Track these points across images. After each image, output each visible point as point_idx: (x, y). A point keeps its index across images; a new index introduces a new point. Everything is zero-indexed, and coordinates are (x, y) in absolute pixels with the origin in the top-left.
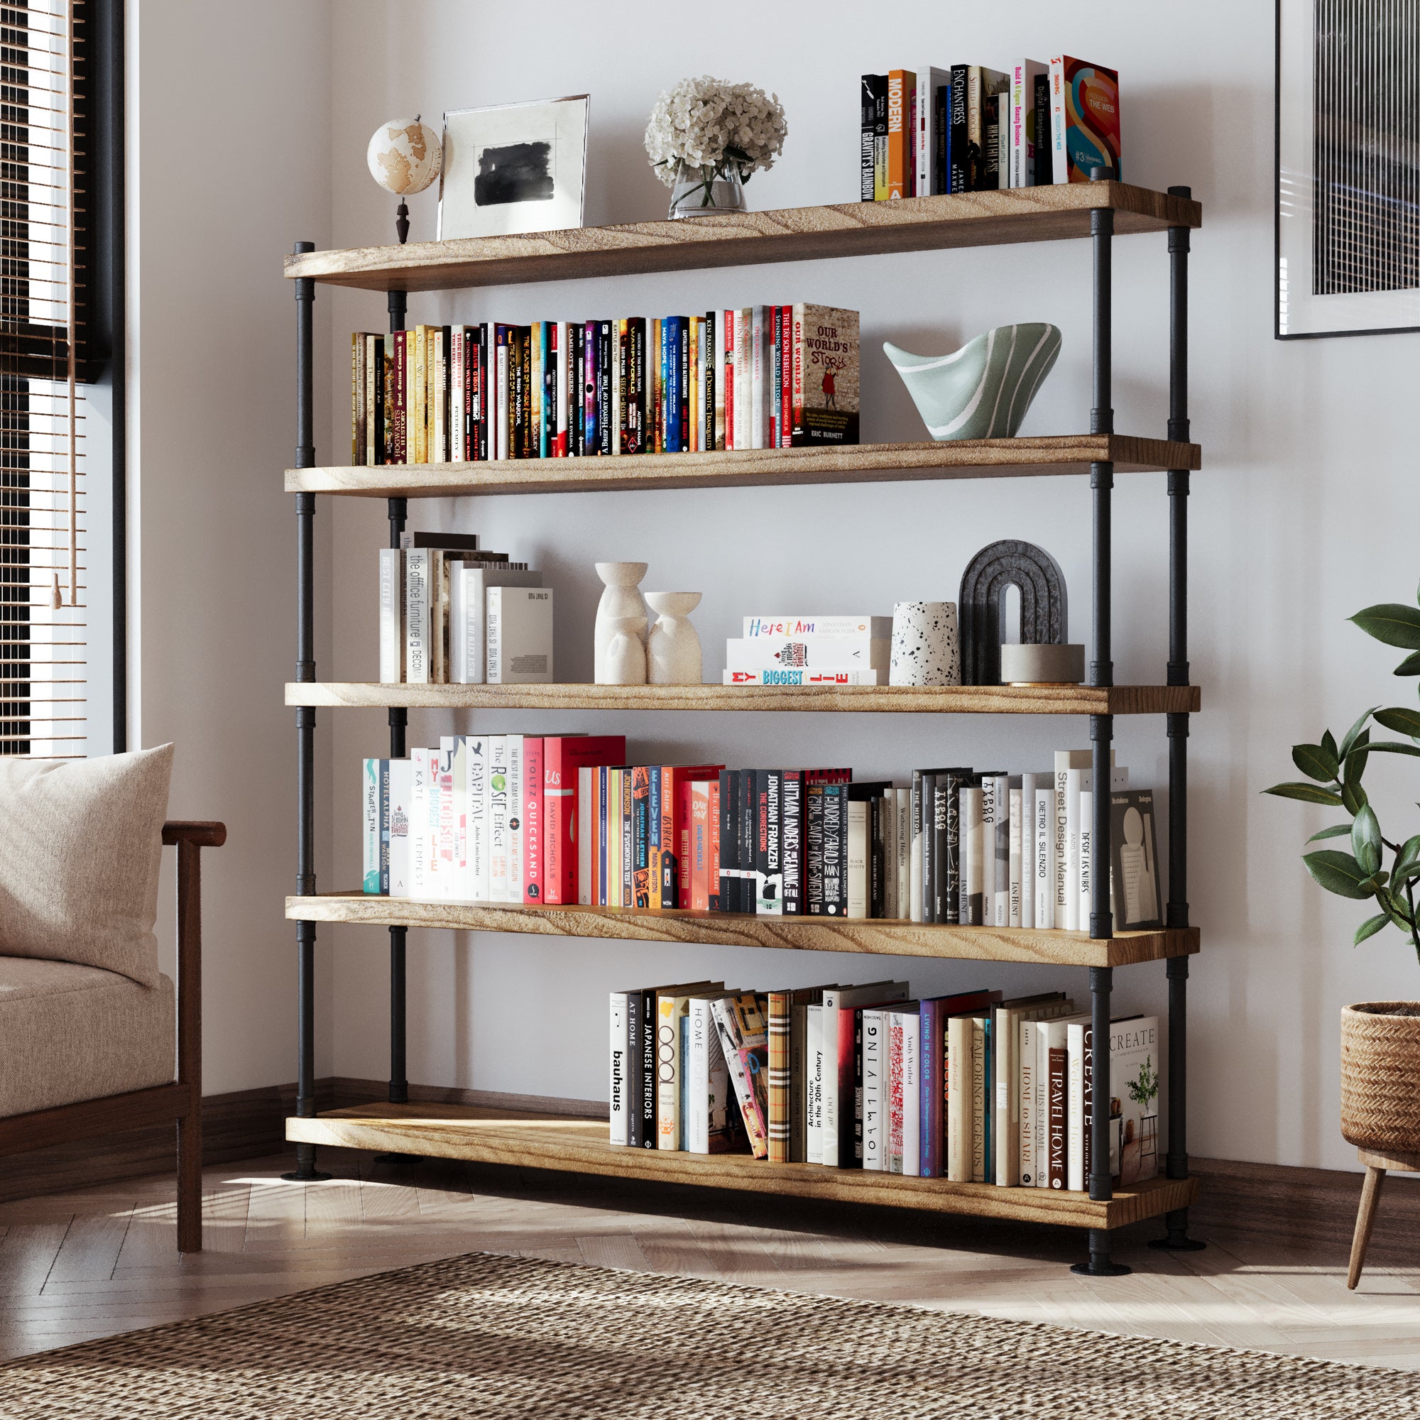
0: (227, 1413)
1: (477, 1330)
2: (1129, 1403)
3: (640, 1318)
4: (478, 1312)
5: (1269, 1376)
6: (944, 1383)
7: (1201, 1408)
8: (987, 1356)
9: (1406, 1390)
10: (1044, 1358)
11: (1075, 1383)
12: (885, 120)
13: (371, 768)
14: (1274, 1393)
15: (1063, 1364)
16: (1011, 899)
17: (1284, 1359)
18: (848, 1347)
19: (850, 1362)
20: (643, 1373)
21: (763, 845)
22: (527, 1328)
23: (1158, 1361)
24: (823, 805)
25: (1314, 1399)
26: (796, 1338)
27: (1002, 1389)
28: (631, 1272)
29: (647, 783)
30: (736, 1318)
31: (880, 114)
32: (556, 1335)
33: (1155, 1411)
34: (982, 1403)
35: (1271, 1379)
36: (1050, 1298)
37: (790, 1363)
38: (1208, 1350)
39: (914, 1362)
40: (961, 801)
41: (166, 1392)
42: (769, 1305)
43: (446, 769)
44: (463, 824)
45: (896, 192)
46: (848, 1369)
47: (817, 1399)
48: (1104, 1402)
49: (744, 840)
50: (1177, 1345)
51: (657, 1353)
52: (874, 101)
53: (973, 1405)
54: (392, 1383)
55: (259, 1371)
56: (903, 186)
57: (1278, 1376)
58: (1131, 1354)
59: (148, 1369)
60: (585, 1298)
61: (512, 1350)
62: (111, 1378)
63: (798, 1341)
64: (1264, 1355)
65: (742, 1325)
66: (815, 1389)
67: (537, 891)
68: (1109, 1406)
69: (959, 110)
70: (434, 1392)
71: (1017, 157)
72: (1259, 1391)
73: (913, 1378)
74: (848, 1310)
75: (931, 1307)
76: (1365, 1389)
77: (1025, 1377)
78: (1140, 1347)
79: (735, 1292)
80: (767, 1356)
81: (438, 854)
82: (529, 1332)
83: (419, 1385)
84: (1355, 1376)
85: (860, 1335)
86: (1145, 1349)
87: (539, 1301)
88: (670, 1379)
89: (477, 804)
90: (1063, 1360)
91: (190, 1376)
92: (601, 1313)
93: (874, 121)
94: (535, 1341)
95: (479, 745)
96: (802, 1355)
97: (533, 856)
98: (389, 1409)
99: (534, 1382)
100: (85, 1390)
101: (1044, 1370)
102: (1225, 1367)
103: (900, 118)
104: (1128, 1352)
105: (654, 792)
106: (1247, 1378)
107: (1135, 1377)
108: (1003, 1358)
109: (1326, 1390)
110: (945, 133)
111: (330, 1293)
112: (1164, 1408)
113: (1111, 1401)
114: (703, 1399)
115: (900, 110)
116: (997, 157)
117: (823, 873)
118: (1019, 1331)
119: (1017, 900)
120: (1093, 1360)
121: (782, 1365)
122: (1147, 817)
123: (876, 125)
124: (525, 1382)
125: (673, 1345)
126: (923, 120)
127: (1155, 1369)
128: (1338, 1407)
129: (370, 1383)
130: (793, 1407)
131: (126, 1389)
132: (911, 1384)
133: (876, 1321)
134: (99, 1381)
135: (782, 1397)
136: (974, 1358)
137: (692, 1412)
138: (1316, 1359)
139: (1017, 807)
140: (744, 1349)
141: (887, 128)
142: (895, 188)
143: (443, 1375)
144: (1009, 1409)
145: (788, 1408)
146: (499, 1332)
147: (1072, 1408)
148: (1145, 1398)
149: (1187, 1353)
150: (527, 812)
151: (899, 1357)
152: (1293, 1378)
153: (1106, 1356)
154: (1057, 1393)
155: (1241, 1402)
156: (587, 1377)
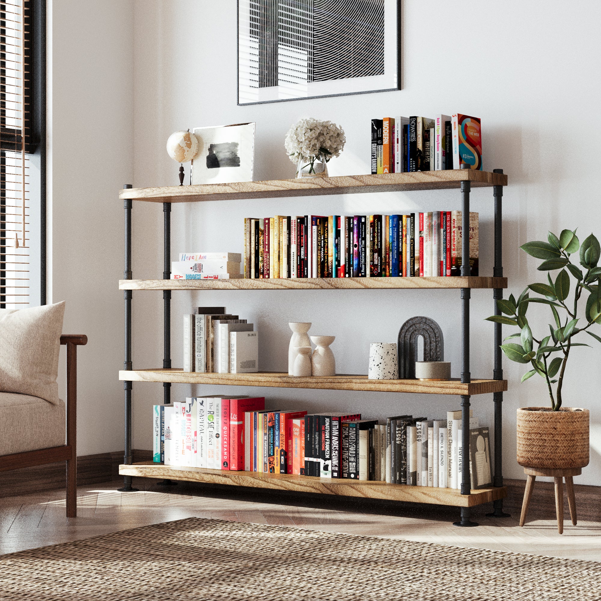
0: (85, 576)
1: (193, 546)
2: (468, 572)
3: (261, 541)
4: (193, 539)
5: (528, 562)
6: (390, 565)
7: (498, 574)
8: (408, 555)
9: (586, 568)
10: (432, 556)
11: (445, 565)
12: (381, 139)
13: (156, 409)
14: (530, 569)
15: (440, 558)
16: (429, 474)
17: (535, 556)
18: (349, 552)
19: (350, 557)
20: (262, 561)
21: (323, 448)
22: (213, 545)
23: (481, 557)
24: (348, 431)
25: (546, 571)
26: (327, 548)
27: (414, 567)
28: (258, 524)
29: (274, 419)
30: (302, 541)
31: (380, 136)
32: (226, 547)
33: (479, 575)
34: (405, 572)
35: (529, 563)
36: (436, 534)
37: (324, 558)
38: (502, 553)
39: (377, 557)
40: (408, 431)
41: (59, 568)
42: (317, 537)
43: (188, 411)
44: (196, 435)
45: (386, 169)
46: (349, 560)
47: (335, 571)
48: (457, 572)
49: (315, 445)
50: (489, 551)
51: (268, 554)
52: (377, 130)
53: (402, 573)
54: (155, 565)
55: (99, 561)
56: (389, 167)
57: (531, 563)
58: (469, 555)
59: (52, 560)
60: (239, 534)
61: (206, 553)
62: (36, 563)
63: (328, 550)
64: (526, 555)
65: (305, 544)
66: (335, 567)
67: (227, 465)
68: (459, 574)
69: (413, 135)
70: (173, 569)
71: (438, 156)
72: (524, 568)
73: (376, 563)
74: (350, 538)
75: (385, 537)
76: (568, 567)
77: (424, 563)
78: (473, 552)
79: (302, 532)
80: (315, 555)
81: (185, 447)
82: (214, 546)
83: (167, 566)
84: (564, 562)
85: (355, 547)
86: (475, 553)
87: (219, 535)
88: (273, 564)
89: (202, 427)
90: (440, 557)
91: (70, 562)
92: (245, 539)
93: (377, 139)
94: (217, 550)
95: (203, 402)
96: (330, 555)
97: (225, 449)
98: (154, 575)
99: (216, 565)
100: (25, 568)
101: (432, 560)
102: (509, 559)
103: (388, 138)
104: (468, 554)
105: (277, 424)
106: (519, 563)
107: (471, 563)
108: (415, 556)
109: (552, 568)
110: (407, 145)
111: (130, 532)
112: (483, 574)
113: (460, 572)
114: (287, 571)
115: (388, 134)
116: (429, 156)
117: (349, 460)
118: (422, 546)
119: (431, 475)
120: (453, 557)
121: (321, 558)
122: (486, 439)
123: (377, 141)
124: (212, 565)
125: (275, 551)
126: (398, 139)
127: (479, 560)
128: (557, 574)
129: (146, 565)
130: (325, 574)
131: (42, 567)
132: (376, 565)
133: (362, 542)
134: (31, 564)
135: (321, 570)
136: (403, 556)
137: (282, 576)
138: (548, 556)
139: (431, 435)
140: (305, 553)
141: (382, 142)
142: (386, 167)
143: (176, 562)
144: (417, 575)
145: (323, 574)
146: (201, 546)
147: (444, 574)
148: (475, 571)
149: (493, 554)
150: (223, 430)
151: (371, 556)
152: (538, 563)
153: (459, 555)
154: (437, 569)
155: (515, 572)
156: (238, 563)
